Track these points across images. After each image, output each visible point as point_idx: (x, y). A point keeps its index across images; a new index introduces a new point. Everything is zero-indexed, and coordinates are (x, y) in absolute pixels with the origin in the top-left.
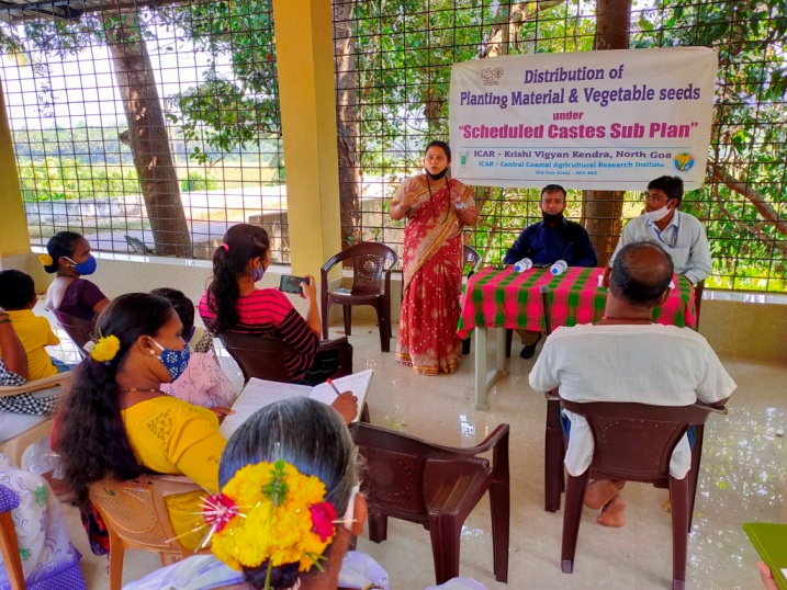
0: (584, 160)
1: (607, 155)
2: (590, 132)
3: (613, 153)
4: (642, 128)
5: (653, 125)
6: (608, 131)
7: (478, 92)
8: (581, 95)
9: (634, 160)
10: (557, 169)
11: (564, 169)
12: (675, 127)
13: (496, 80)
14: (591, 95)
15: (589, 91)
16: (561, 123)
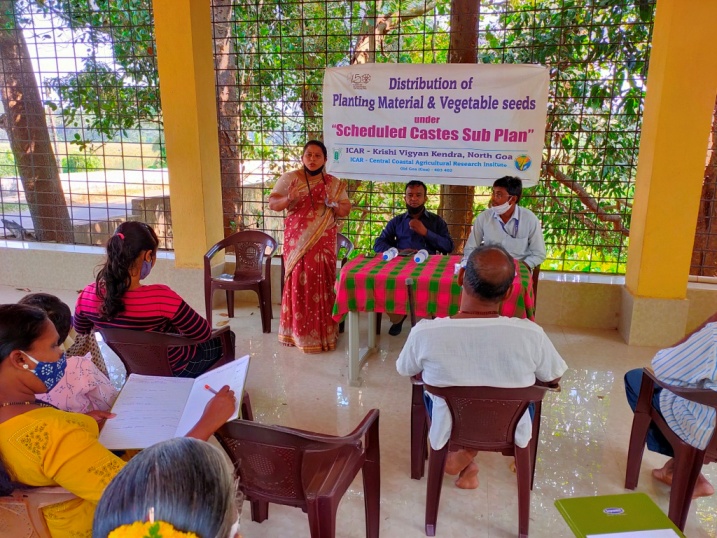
0: (441, 159)
1: (460, 155)
2: (445, 135)
3: (465, 154)
4: (489, 133)
5: (497, 131)
6: (461, 135)
7: (348, 95)
8: (437, 102)
9: (482, 160)
10: (418, 166)
11: (425, 167)
12: (515, 133)
13: (364, 85)
14: (447, 103)
15: (444, 99)
16: (421, 126)
